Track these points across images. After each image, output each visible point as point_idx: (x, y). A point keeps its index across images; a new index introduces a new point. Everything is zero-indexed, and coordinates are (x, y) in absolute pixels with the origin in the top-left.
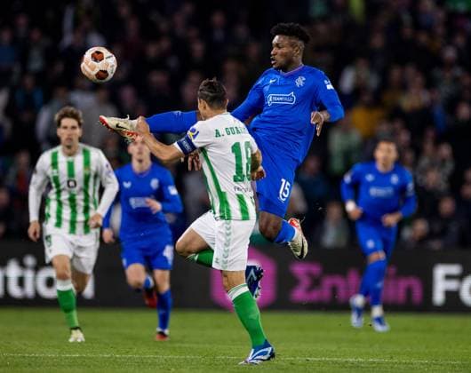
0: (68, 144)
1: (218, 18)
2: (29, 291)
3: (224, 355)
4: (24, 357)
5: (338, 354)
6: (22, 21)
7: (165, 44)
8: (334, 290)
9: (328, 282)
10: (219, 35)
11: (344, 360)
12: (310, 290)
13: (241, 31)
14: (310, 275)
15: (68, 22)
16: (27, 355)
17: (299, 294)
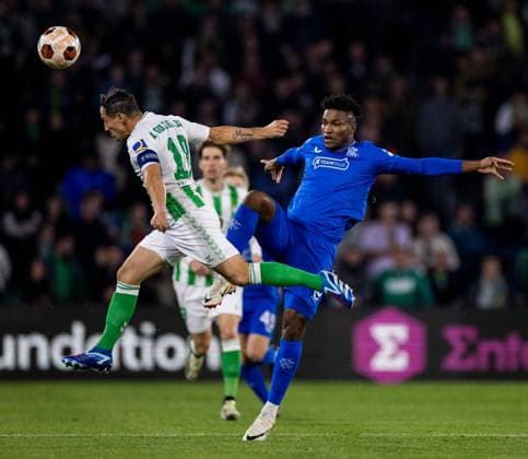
0: (212, 177)
1: (357, 51)
2: (147, 362)
3: (368, 431)
4: (142, 437)
5: (498, 429)
6: (136, 58)
7: (298, 81)
8: (492, 356)
9: (485, 347)
10: (358, 70)
11: (505, 436)
12: (464, 356)
13: (384, 65)
14: (464, 339)
15: (188, 58)
16: (145, 435)
17: (452, 362)
